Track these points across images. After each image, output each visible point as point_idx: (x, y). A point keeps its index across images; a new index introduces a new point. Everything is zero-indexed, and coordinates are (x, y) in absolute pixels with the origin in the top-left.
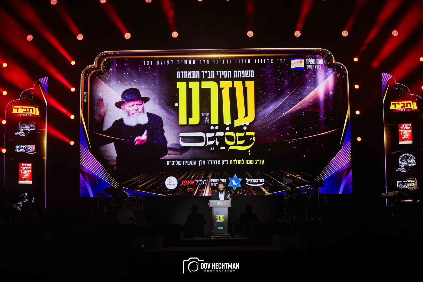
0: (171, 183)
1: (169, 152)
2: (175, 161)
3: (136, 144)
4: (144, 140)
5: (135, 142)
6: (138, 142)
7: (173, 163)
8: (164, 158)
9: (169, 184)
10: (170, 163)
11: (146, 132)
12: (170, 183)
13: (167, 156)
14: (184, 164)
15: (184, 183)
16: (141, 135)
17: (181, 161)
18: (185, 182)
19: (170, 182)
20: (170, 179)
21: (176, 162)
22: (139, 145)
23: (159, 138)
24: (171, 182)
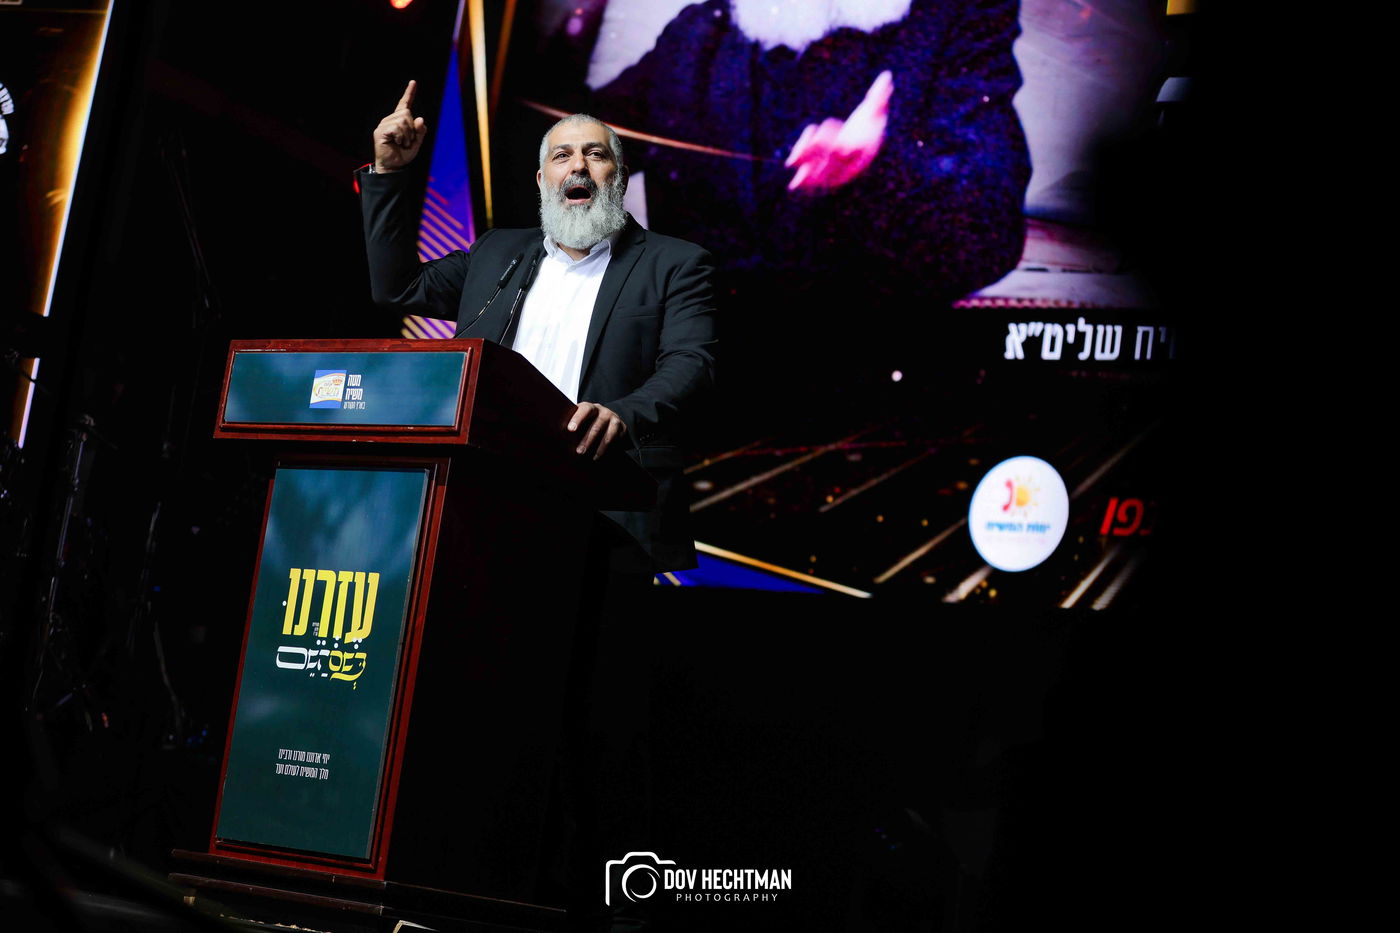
0: (1014, 516)
1: (1036, 249)
2: (1071, 328)
3: (796, 181)
4: (856, 154)
5: (793, 170)
6: (814, 168)
7: (1054, 338)
8: (993, 299)
9: (1001, 527)
10: (1032, 344)
11: (881, 88)
12: (1005, 518)
13: (1012, 287)
14: (1137, 356)
15: (1123, 517)
16: (843, 114)
17: (1119, 329)
18: (1131, 512)
19: (1006, 508)
20: (1009, 485)
21: (1080, 336)
22: (818, 189)
23: (972, 136)
24: (1021, 503)
